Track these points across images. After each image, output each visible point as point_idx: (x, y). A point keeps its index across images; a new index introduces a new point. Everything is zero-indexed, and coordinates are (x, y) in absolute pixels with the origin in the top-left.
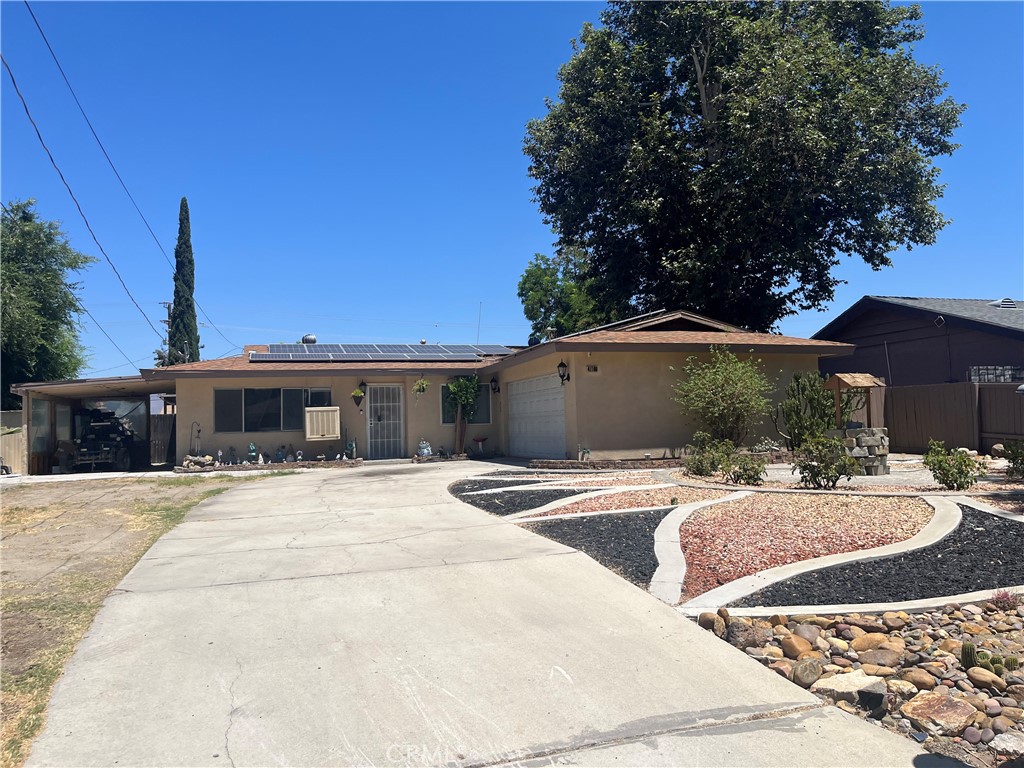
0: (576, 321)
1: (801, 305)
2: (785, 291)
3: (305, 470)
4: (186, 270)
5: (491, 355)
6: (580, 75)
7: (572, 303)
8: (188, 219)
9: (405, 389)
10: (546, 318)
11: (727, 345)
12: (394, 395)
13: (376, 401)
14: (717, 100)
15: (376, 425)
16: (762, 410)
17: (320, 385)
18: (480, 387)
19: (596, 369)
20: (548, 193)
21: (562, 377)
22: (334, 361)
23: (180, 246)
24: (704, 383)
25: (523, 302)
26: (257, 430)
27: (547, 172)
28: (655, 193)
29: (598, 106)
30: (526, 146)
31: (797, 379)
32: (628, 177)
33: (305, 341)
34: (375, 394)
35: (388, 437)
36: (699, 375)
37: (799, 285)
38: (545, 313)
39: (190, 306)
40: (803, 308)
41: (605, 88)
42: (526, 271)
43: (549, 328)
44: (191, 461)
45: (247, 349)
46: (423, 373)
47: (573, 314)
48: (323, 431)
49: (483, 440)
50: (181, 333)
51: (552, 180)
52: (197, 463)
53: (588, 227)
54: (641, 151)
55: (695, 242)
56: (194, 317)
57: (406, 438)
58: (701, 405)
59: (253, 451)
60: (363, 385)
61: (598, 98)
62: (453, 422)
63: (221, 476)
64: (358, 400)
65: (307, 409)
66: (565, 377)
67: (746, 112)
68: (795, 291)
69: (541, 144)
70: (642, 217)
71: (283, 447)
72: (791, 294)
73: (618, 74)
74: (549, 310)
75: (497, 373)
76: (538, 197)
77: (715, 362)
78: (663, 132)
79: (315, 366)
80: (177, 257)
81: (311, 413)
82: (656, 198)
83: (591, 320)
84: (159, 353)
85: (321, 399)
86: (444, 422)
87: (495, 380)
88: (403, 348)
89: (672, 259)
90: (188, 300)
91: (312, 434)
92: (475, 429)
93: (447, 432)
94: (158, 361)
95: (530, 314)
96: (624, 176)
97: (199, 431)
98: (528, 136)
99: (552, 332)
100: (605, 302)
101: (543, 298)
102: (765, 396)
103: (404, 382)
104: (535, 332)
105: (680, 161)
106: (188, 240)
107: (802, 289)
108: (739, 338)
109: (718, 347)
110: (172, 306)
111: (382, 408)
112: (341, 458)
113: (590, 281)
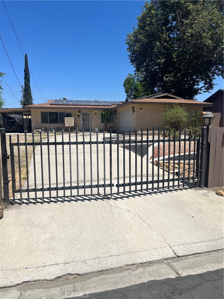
0: (140, 94)
1: (204, 91)
2: (199, 87)
3: (65, 134)
4: (28, 76)
5: (114, 104)
6: (143, 20)
7: (139, 89)
8: (27, 60)
9: (91, 113)
10: (131, 93)
11: (177, 103)
12: (88, 115)
13: (83, 116)
14: (183, 29)
15: (83, 123)
16: (185, 121)
17: (68, 111)
18: (111, 113)
19: (142, 109)
20: (132, 56)
21: (133, 111)
22: (72, 105)
23: (25, 69)
24: (170, 114)
25: (124, 88)
26: (52, 123)
27: (132, 50)
28: (162, 58)
29: (148, 30)
30: (126, 42)
31: (196, 112)
32: (155, 53)
33: (64, 99)
34: (83, 114)
35: (87, 126)
36: (170, 111)
37: (203, 85)
38: (131, 92)
39: (29, 87)
40: (204, 92)
41: (149, 25)
42: (126, 79)
43: (132, 96)
44: (36, 131)
45: (49, 101)
46: (96, 109)
47: (139, 92)
48: (70, 124)
49: (112, 128)
50: (27, 95)
51: (134, 52)
52: (37, 131)
53: (144, 67)
54: (159, 45)
55: (174, 72)
56: (30, 90)
57: (91, 127)
58: (169, 119)
59: (52, 129)
60: (80, 112)
61: (147, 28)
62: (104, 122)
63: (44, 135)
64: (79, 116)
65: (65, 118)
66: (134, 111)
67: (189, 34)
68: (202, 87)
69: (131, 41)
70: (159, 64)
71: (59, 128)
72: (201, 88)
73: (154, 21)
74: (132, 91)
75: (116, 110)
76: (129, 58)
77: (174, 108)
78: (166, 39)
79: (67, 106)
80: (25, 72)
81: (66, 119)
82: (163, 59)
83: (144, 94)
84: (21, 101)
85: (69, 115)
86: (101, 123)
87: (115, 111)
88: (90, 102)
89: (167, 77)
90: (28, 85)
91: (67, 124)
92: (109, 125)
93: (102, 125)
94: (21, 103)
95: (127, 92)
96: (154, 52)
97: (38, 123)
98: (127, 39)
99: (133, 97)
100: (147, 89)
101: (131, 87)
102: (186, 117)
103: (91, 111)
104: (128, 97)
105: (171, 48)
106: (28, 67)
107: (204, 86)
108: (181, 101)
109: (175, 103)
110: (24, 87)
111: (85, 118)
112: (74, 131)
113: (144, 83)
